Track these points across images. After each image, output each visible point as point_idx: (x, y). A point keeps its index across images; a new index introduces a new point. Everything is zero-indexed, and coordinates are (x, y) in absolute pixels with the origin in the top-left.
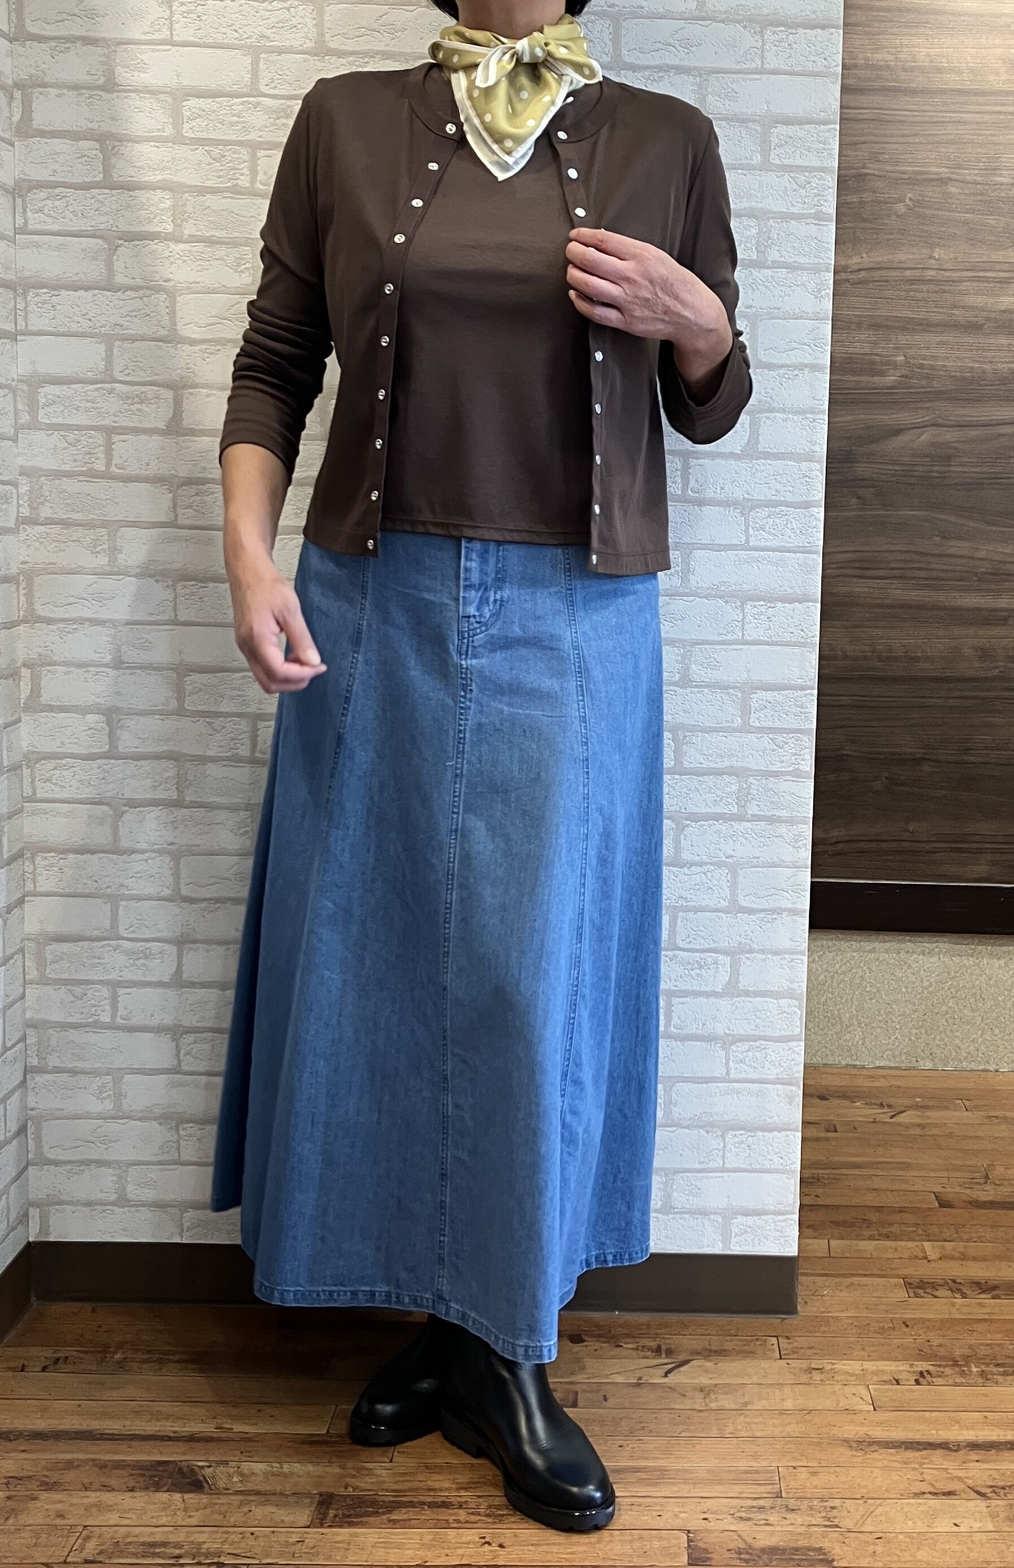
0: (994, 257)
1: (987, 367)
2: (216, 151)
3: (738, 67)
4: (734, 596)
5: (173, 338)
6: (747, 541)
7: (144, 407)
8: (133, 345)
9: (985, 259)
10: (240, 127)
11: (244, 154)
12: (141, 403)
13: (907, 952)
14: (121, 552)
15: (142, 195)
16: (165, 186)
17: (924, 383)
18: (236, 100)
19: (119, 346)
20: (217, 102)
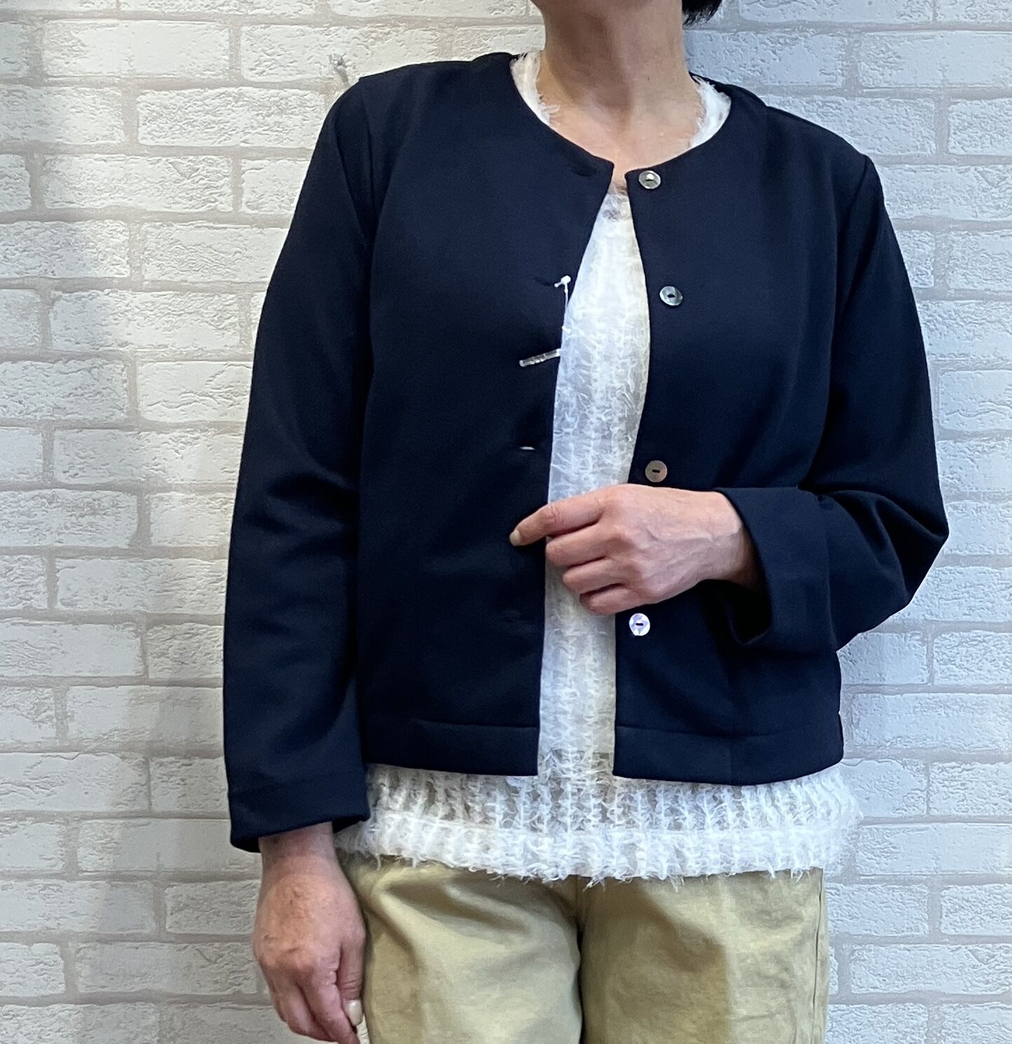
2: (185, 164)
3: (900, 21)
4: (913, 756)
5: (134, 424)
6: (931, 679)
7: (96, 519)
8: (80, 434)
10: (216, 128)
11: (223, 166)
12: (94, 513)
14: (72, 720)
15: (85, 228)
16: (118, 214)
18: (209, 91)
19: (61, 438)
20: (183, 95)
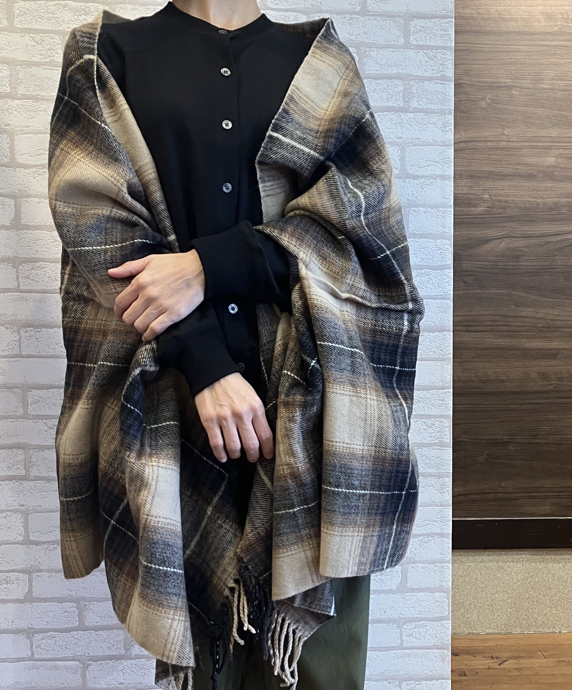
0: (541, 134)
1: (540, 201)
9: (536, 134)
13: (503, 562)
17: (501, 211)
